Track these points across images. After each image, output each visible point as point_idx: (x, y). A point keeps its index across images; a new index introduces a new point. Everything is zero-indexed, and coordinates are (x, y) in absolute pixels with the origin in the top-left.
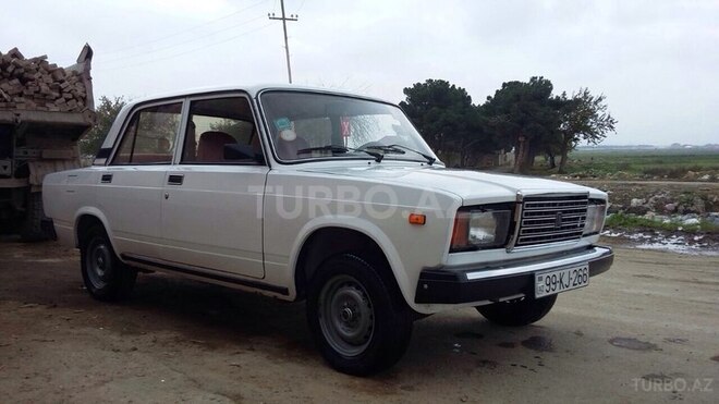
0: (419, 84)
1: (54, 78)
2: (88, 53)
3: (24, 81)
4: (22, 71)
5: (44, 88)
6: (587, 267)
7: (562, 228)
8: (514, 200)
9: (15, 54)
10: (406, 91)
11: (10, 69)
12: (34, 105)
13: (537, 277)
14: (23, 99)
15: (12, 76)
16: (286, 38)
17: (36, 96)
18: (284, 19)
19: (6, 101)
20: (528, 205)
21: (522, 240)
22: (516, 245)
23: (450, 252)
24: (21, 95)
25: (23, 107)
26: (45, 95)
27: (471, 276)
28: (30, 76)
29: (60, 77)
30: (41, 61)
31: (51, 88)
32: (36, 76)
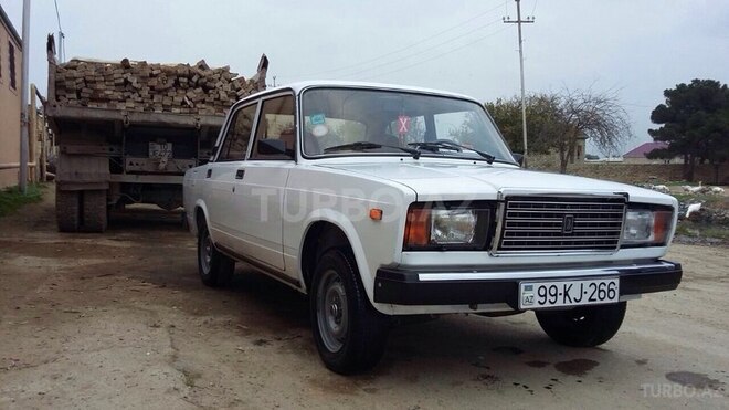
0: (683, 85)
1: (233, 87)
2: (265, 63)
3: (206, 89)
4: (205, 80)
5: (223, 95)
6: (617, 281)
7: (573, 234)
8: (495, 198)
9: (202, 66)
10: (667, 93)
11: (195, 79)
12: (213, 110)
13: (523, 286)
14: (204, 106)
15: (197, 85)
16: (520, 42)
17: (216, 102)
18: (519, 22)
19: (190, 107)
20: (511, 205)
21: (506, 243)
22: (499, 248)
23: (403, 250)
24: (203, 102)
25: (204, 112)
26: (223, 102)
27: (423, 277)
28: (213, 85)
29: (238, 85)
30: (224, 71)
31: (229, 96)
32: (218, 85)
